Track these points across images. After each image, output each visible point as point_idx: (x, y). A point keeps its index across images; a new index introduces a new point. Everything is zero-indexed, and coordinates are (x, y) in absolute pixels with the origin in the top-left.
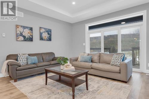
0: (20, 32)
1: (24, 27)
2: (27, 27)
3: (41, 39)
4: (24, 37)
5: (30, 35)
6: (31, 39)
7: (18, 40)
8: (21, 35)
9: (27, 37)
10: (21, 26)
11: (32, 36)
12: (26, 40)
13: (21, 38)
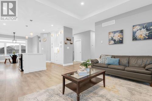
0: (111, 37)
1: (115, 32)
2: (117, 32)
3: (135, 39)
4: (115, 41)
5: (120, 38)
6: (121, 42)
7: (110, 44)
8: (112, 39)
9: (117, 40)
10: (112, 32)
11: (122, 38)
12: (116, 43)
13: (112, 42)
